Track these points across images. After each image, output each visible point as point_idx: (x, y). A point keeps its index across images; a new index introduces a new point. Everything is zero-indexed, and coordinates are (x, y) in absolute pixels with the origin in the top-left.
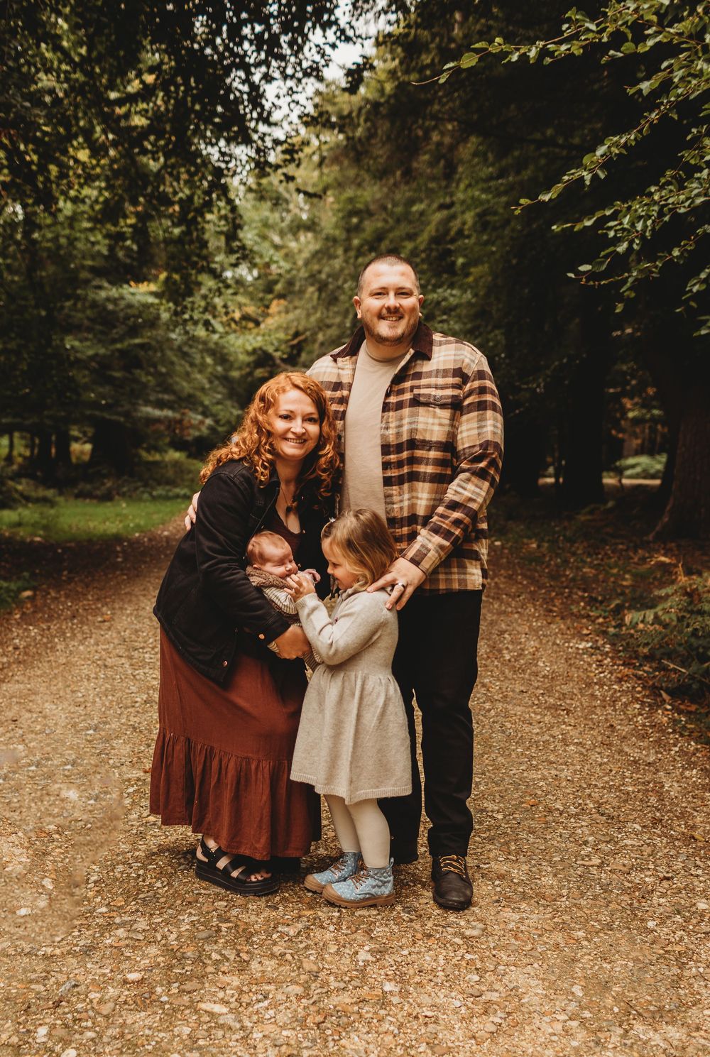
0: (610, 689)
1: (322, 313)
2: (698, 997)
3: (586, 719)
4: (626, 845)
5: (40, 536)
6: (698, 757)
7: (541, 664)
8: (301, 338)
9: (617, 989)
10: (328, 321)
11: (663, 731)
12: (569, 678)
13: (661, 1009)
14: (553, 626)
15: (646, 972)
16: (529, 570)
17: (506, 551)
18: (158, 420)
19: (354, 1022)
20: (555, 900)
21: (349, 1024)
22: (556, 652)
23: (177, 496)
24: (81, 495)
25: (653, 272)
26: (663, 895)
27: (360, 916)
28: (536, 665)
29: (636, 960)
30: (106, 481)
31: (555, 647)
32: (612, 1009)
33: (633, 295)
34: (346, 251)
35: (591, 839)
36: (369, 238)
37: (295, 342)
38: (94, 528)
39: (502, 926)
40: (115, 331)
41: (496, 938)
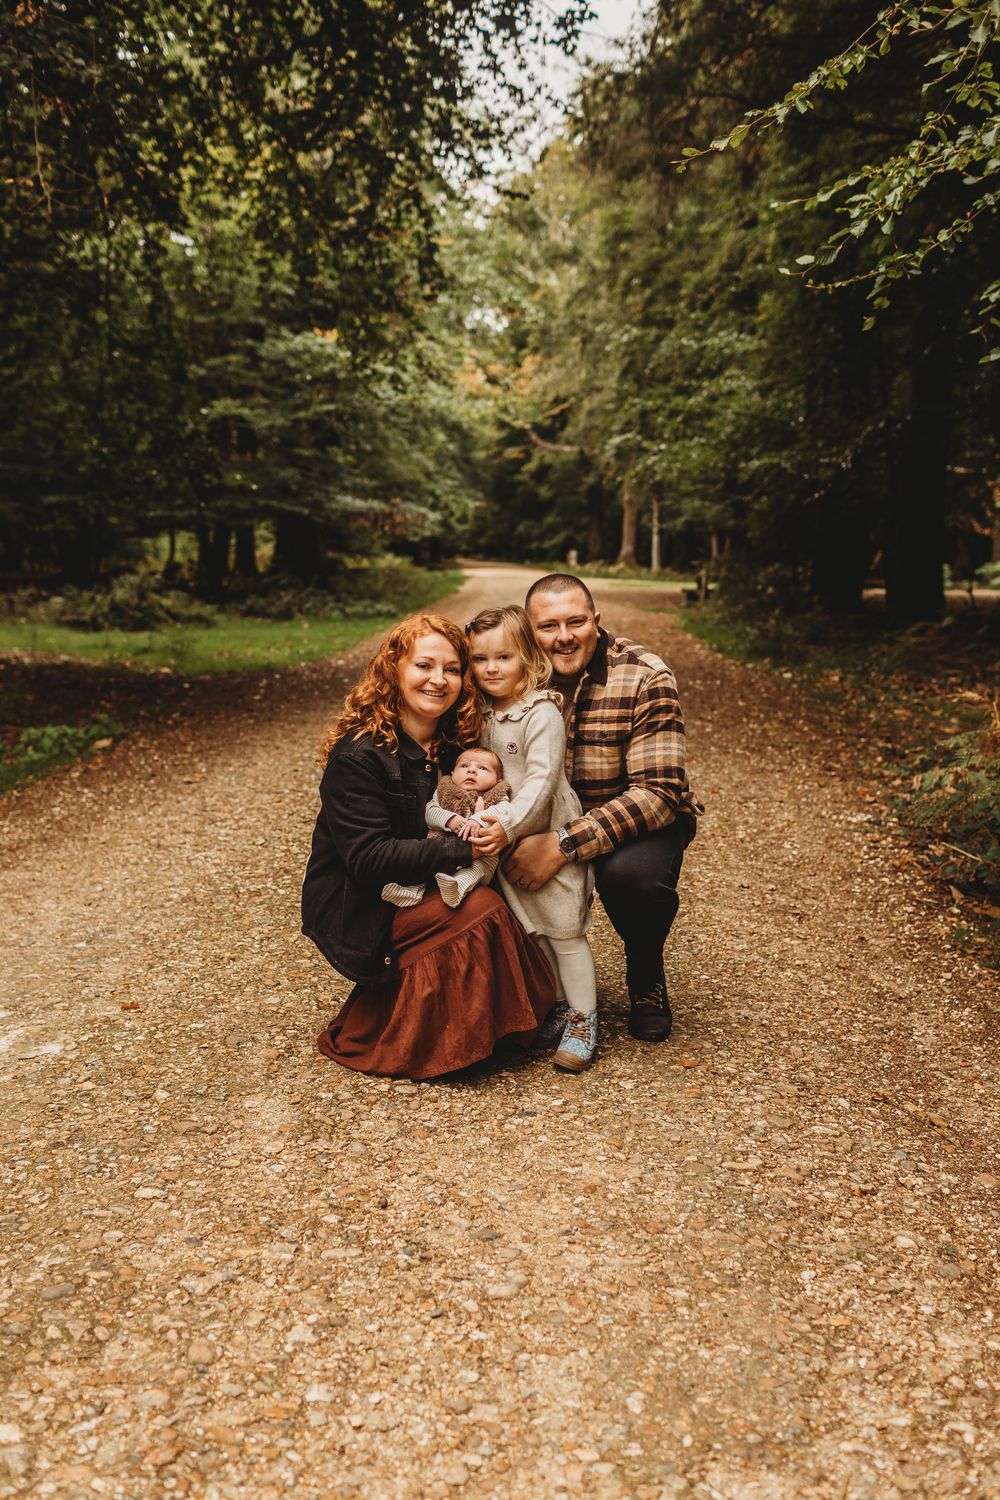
0: (877, 882)
1: (588, 372)
2: (842, 1414)
3: (826, 929)
4: (814, 1135)
5: (169, 666)
6: (979, 988)
7: (787, 845)
8: (565, 406)
9: (704, 1399)
10: (597, 383)
11: (936, 948)
12: (822, 865)
13: (765, 1440)
14: (826, 790)
15: (767, 1366)
16: (819, 712)
17: (795, 686)
18: (361, 514)
19: (226, 1461)
20: (662, 1232)
21: (216, 1467)
22: (816, 827)
23: (379, 614)
24: (251, 613)
25: (912, 268)
26: (846, 1222)
27: (329, 1259)
28: (780, 847)
29: (757, 1344)
30: (282, 593)
31: (817, 821)
32: (680, 1441)
33: (886, 304)
34: (611, 287)
35: (761, 1123)
36: (640, 269)
37: (556, 411)
38: (253, 656)
39: (556, 1278)
40: (297, 395)
41: (538, 1299)
